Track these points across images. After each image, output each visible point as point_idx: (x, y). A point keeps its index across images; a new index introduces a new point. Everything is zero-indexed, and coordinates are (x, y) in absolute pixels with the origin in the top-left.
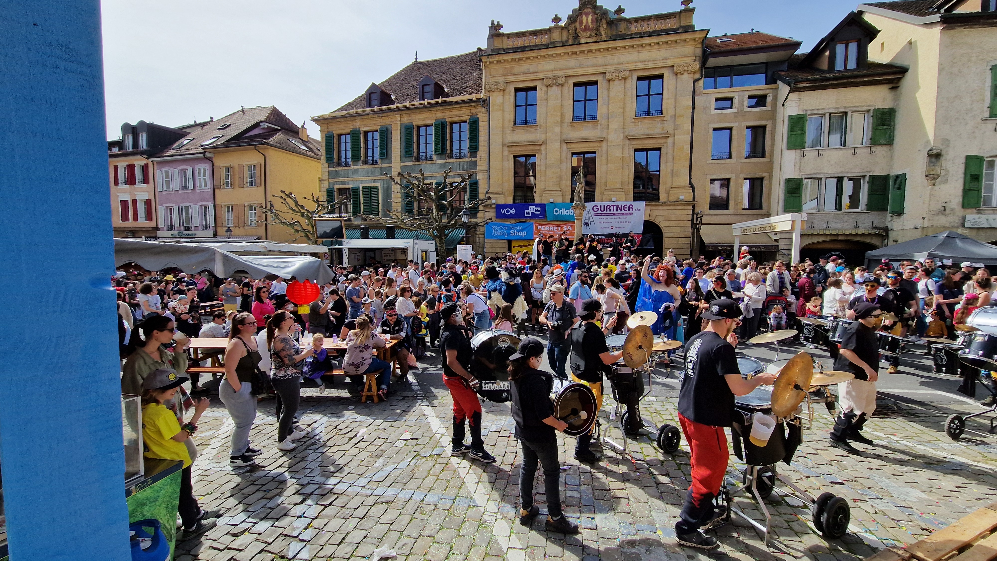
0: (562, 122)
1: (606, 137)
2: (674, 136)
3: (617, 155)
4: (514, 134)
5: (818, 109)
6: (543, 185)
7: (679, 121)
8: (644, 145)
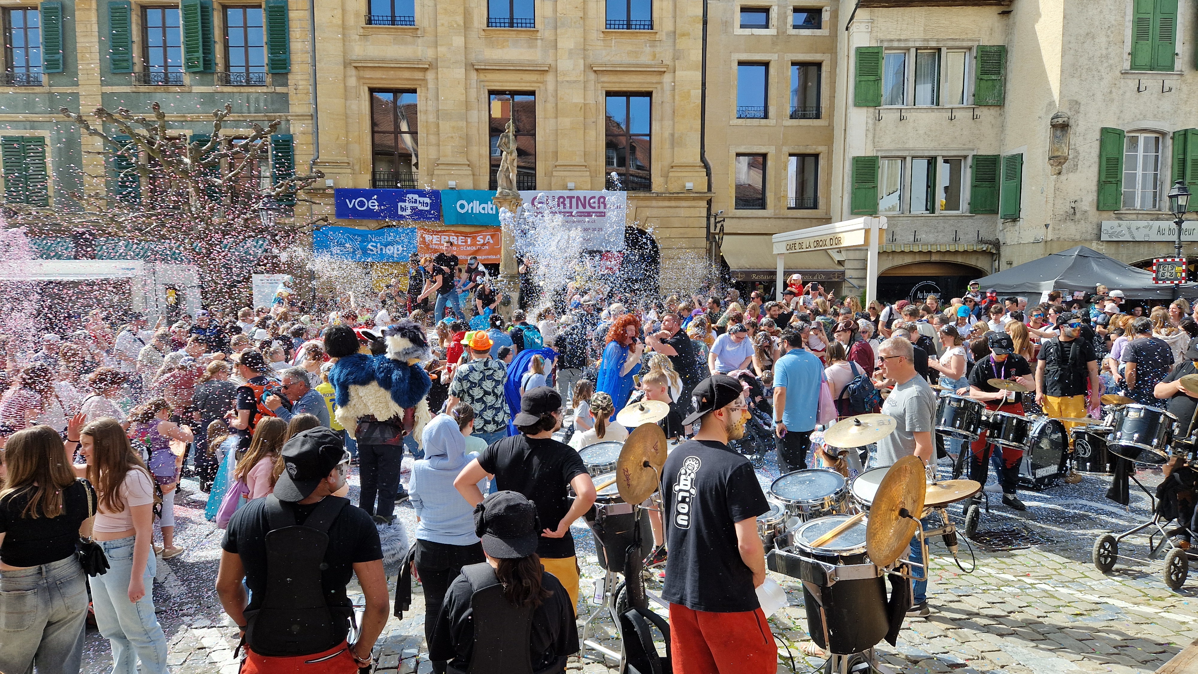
0: (467, 26)
1: (553, 63)
2: (674, 72)
3: (575, 100)
4: (368, 43)
5: (899, 40)
6: (433, 153)
7: (682, 43)
8: (622, 85)
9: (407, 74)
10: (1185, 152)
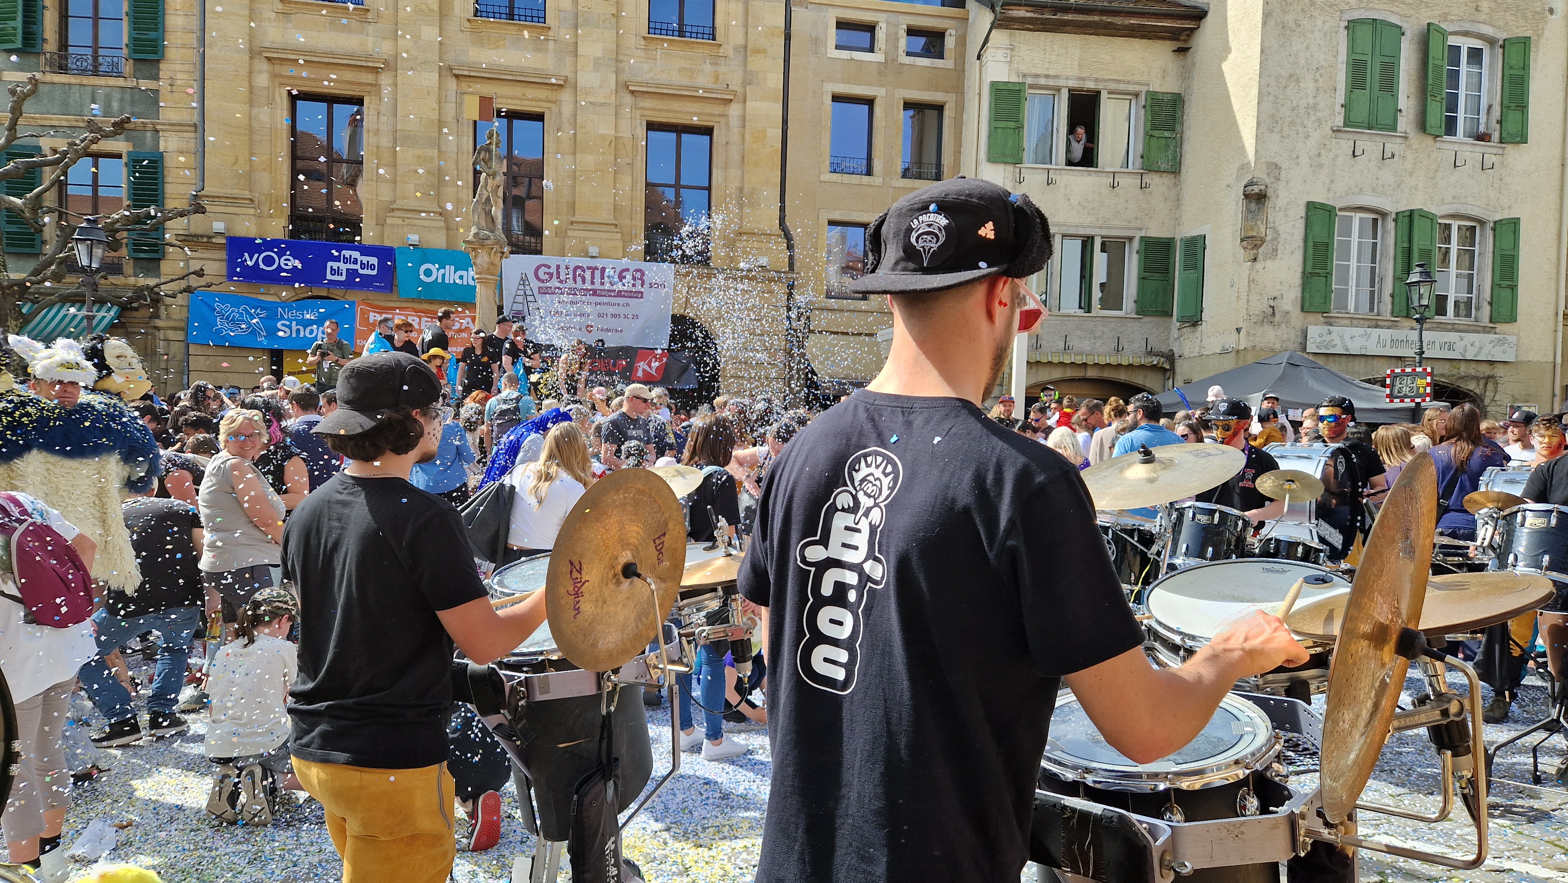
0: (444, 12)
1: (571, 76)
2: (745, 102)
3: (602, 131)
4: (290, 26)
5: (1047, 76)
6: (385, 193)
7: (756, 63)
8: (671, 115)
9: (349, 75)
10: (1410, 241)
